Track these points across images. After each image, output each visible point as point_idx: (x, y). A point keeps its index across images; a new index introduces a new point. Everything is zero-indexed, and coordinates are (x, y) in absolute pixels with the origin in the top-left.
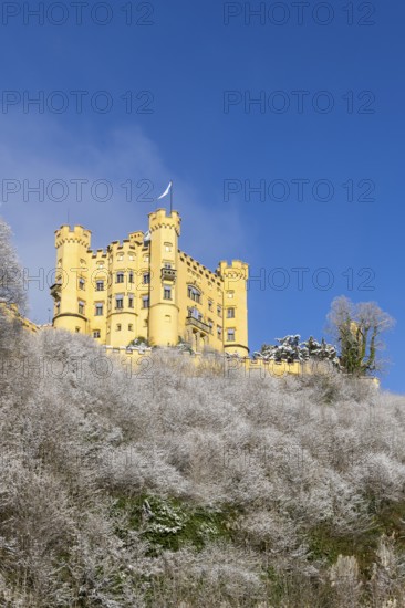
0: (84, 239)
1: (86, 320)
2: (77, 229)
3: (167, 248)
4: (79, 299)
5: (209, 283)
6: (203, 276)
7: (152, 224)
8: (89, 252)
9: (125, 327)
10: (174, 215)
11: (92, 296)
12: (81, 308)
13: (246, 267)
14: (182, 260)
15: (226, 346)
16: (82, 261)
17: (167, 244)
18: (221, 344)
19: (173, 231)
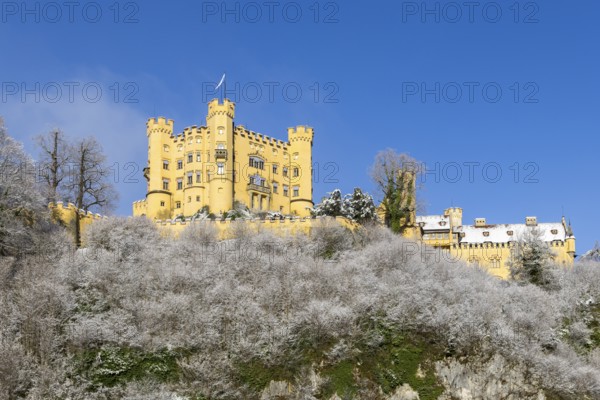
0: (167, 127)
1: (170, 194)
2: (160, 120)
3: (221, 131)
4: (163, 178)
5: (274, 150)
6: (268, 146)
7: (210, 111)
8: (172, 137)
9: (194, 199)
10: (226, 103)
11: (174, 174)
12: (166, 185)
13: (310, 131)
14: (243, 136)
15: (292, 201)
16: (165, 146)
17: (220, 128)
18: (287, 200)
19: (225, 116)
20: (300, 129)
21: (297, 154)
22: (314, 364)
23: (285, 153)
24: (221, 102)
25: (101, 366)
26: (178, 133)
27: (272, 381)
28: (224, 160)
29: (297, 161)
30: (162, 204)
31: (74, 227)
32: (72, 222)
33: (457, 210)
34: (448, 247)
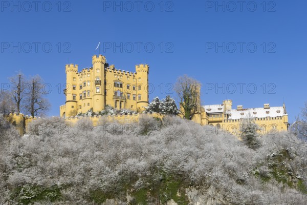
0: (74, 69)
1: (76, 102)
2: (71, 65)
3: (98, 71)
4: (73, 94)
5: (128, 77)
6: (124, 75)
7: (93, 61)
8: (77, 73)
9: (87, 104)
10: (100, 56)
11: (78, 92)
12: (74, 97)
13: (146, 66)
14: (111, 72)
15: (137, 103)
16: (74, 78)
17: (98, 69)
18: (135, 102)
19: (100, 63)
20: (141, 66)
21: (140, 78)
22: (128, 190)
23: (134, 78)
24: (97, 57)
25: (23, 195)
26: (80, 71)
27: (107, 199)
28: (99, 85)
29: (140, 82)
30: (73, 107)
31: (22, 124)
32: (21, 122)
33: (229, 101)
34: (221, 122)
